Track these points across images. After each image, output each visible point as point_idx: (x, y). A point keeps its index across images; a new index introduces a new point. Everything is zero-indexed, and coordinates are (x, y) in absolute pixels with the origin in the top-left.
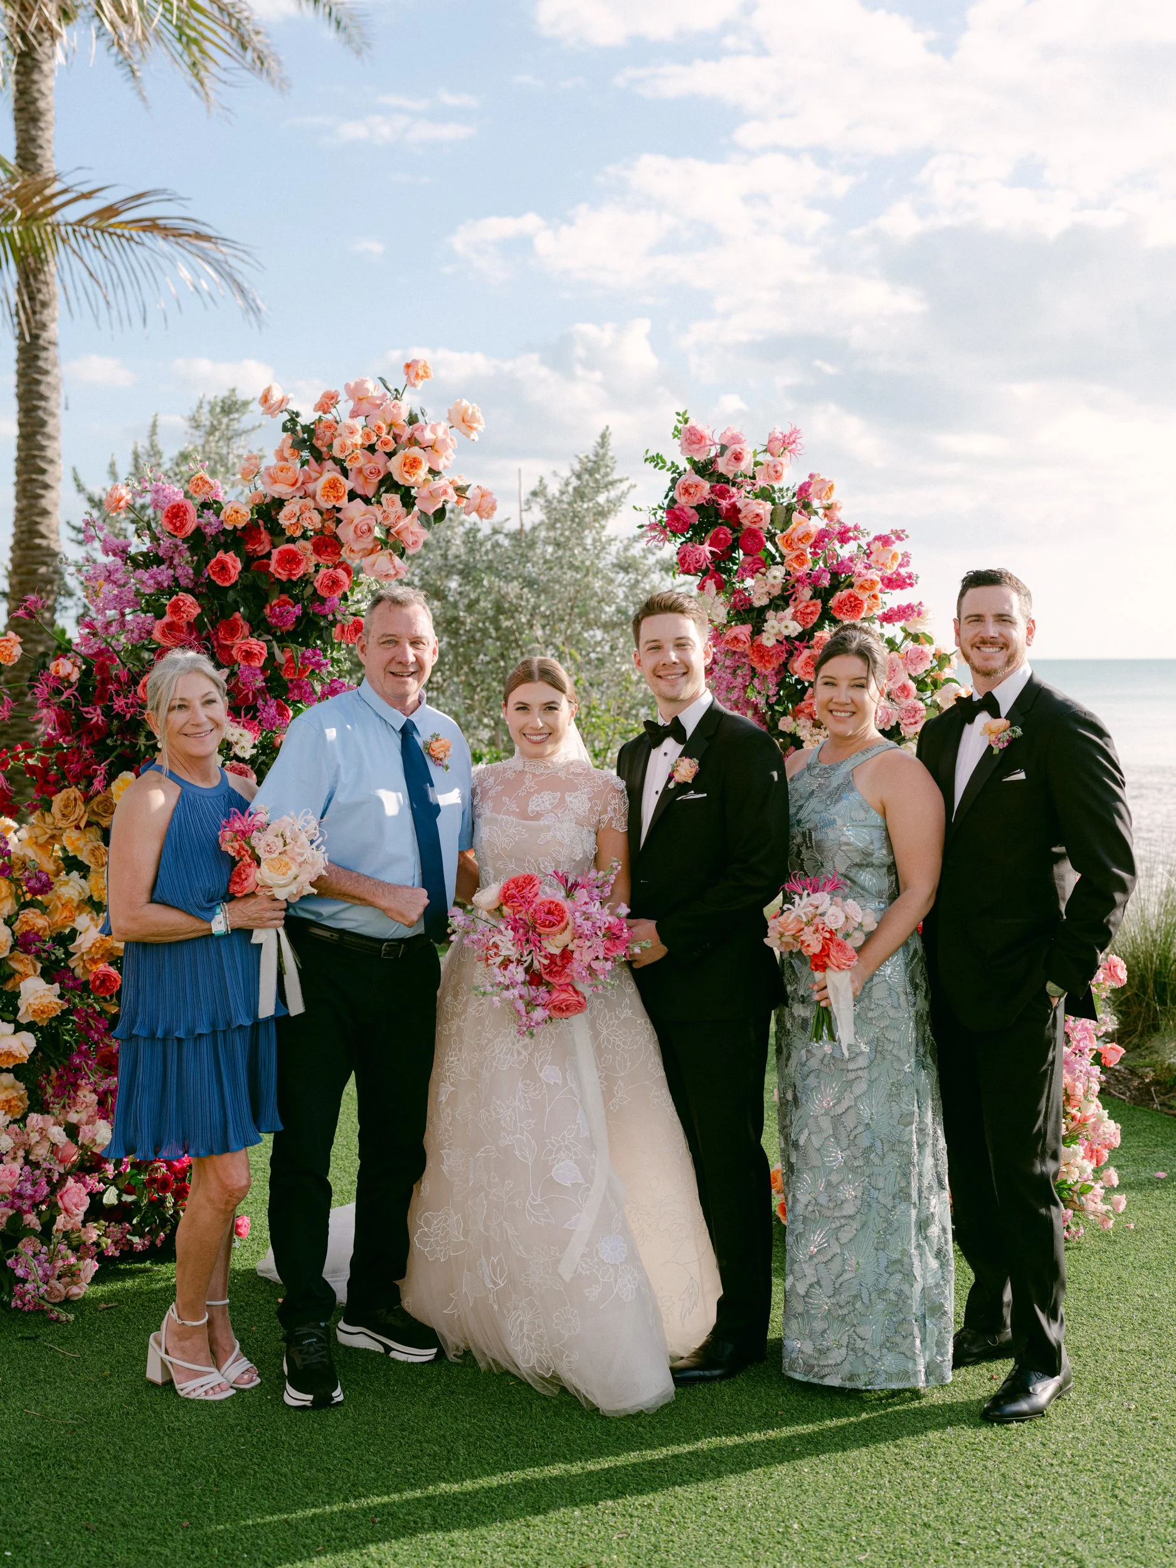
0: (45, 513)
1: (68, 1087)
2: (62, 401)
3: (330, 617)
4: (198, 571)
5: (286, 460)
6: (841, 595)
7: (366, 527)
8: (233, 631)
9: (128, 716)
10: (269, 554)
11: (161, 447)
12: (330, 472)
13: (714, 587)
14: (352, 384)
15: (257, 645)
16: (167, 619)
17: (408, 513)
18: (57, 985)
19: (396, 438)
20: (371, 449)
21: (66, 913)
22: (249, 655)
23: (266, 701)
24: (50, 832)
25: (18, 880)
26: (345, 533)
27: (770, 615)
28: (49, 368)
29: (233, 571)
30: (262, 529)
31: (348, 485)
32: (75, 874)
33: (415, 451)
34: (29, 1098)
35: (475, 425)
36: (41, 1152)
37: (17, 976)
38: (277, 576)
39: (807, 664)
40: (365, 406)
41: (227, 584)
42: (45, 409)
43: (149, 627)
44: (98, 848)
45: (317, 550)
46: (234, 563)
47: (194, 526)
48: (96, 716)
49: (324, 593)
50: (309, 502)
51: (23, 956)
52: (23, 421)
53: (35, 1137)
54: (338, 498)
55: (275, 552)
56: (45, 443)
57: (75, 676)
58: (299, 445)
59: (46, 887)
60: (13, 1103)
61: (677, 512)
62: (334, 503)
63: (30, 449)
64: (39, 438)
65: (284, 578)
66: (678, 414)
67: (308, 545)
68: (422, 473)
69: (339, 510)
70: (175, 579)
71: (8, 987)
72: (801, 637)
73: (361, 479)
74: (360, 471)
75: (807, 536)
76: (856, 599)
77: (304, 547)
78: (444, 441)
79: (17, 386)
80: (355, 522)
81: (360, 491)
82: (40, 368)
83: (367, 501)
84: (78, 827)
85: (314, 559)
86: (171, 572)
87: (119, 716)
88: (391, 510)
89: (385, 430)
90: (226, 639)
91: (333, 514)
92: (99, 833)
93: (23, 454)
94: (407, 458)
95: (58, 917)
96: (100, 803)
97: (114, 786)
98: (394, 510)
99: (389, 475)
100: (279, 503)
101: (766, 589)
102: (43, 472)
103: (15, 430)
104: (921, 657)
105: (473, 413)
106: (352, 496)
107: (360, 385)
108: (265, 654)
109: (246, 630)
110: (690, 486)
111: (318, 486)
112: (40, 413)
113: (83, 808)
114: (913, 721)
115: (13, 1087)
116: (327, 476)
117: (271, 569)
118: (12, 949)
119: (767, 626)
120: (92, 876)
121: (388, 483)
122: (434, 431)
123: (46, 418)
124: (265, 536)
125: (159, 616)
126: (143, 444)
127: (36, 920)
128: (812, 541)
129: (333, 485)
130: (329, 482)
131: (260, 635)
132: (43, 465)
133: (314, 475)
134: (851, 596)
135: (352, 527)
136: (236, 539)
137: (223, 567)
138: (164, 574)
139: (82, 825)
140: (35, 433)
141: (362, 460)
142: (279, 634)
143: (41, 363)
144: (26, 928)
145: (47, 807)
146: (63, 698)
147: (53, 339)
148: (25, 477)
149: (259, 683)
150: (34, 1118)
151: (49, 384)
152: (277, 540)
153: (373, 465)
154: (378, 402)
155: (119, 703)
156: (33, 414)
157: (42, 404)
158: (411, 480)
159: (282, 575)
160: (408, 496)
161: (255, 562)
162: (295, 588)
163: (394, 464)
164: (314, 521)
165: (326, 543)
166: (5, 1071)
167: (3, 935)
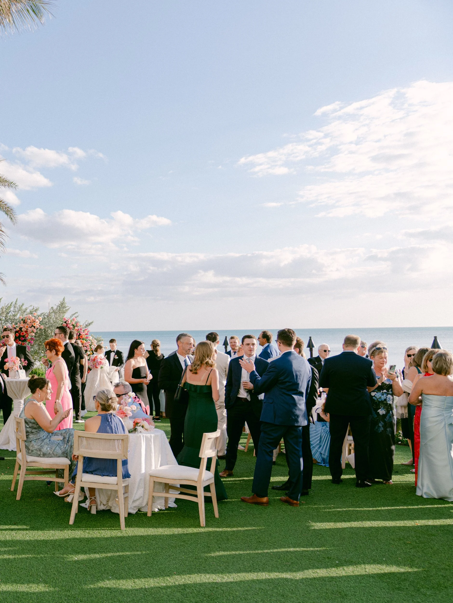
5: (22, 323)
6: (80, 336)
7: (30, 330)
17: (34, 329)
19: (33, 321)
20: (31, 322)
26: (28, 331)
30: (21, 331)
35: (41, 319)
49: (26, 337)
50: (25, 328)
68: (36, 325)
74: (30, 325)
76: (82, 336)
77: (24, 332)
78: (38, 321)
83: (30, 328)
85: (25, 334)
91: (27, 329)
100: (22, 328)
104: (89, 343)
111: (26, 326)
121: (32, 326)
129: (27, 326)
136: (18, 332)
137: (17, 335)
154: (31, 317)
158: (35, 326)
159: (22, 335)
160: (34, 327)
161: (20, 334)
162: (23, 336)
163: (33, 324)
164: (25, 330)
165: (26, 332)
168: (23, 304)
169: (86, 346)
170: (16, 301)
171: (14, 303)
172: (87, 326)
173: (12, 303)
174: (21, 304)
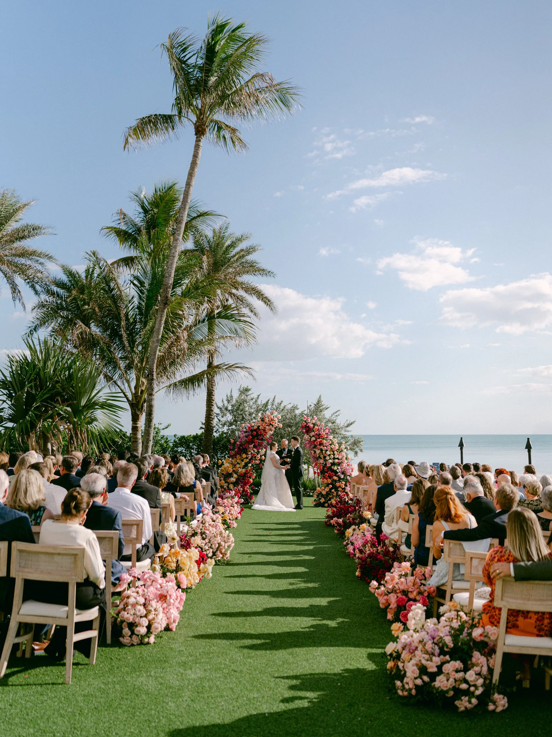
0: (212, 411)
1: (238, 485)
3: (264, 438)
4: (251, 433)
5: (260, 422)
8: (255, 439)
9: (244, 448)
11: (233, 395)
13: (307, 434)
19: (271, 420)
21: (238, 468)
22: (256, 442)
24: (236, 460)
25: (233, 465)
30: (258, 429)
32: (239, 464)
37: (233, 474)
41: (254, 435)
43: (246, 439)
44: (241, 462)
46: (255, 433)
47: (251, 429)
48: (241, 448)
49: (264, 435)
50: (263, 426)
54: (265, 426)
55: (259, 431)
57: (239, 444)
58: (262, 420)
59: (235, 465)
61: (302, 426)
65: (260, 434)
67: (262, 431)
80: (267, 428)
84: (239, 459)
86: (249, 433)
91: (265, 428)
92: (241, 460)
94: (272, 422)
96: (242, 457)
97: (243, 455)
100: (260, 426)
104: (330, 442)
106: (267, 425)
107: (268, 413)
108: (258, 442)
110: (304, 423)
113: (240, 457)
114: (329, 449)
121: (271, 424)
125: (248, 438)
126: (229, 395)
128: (317, 429)
129: (265, 424)
131: (257, 440)
132: (212, 401)
133: (263, 423)
134: (322, 435)
136: (255, 430)
140: (210, 394)
141: (268, 422)
142: (259, 440)
145: (236, 457)
148: (208, 403)
149: (257, 445)
154: (270, 415)
158: (273, 424)
160: (272, 426)
161: (257, 433)
164: (263, 428)
165: (264, 430)
166: (232, 483)
167: (232, 470)
168: (282, 402)
169: (326, 446)
170: (274, 398)
171: (271, 401)
172: (348, 426)
173: (268, 400)
174: (280, 402)
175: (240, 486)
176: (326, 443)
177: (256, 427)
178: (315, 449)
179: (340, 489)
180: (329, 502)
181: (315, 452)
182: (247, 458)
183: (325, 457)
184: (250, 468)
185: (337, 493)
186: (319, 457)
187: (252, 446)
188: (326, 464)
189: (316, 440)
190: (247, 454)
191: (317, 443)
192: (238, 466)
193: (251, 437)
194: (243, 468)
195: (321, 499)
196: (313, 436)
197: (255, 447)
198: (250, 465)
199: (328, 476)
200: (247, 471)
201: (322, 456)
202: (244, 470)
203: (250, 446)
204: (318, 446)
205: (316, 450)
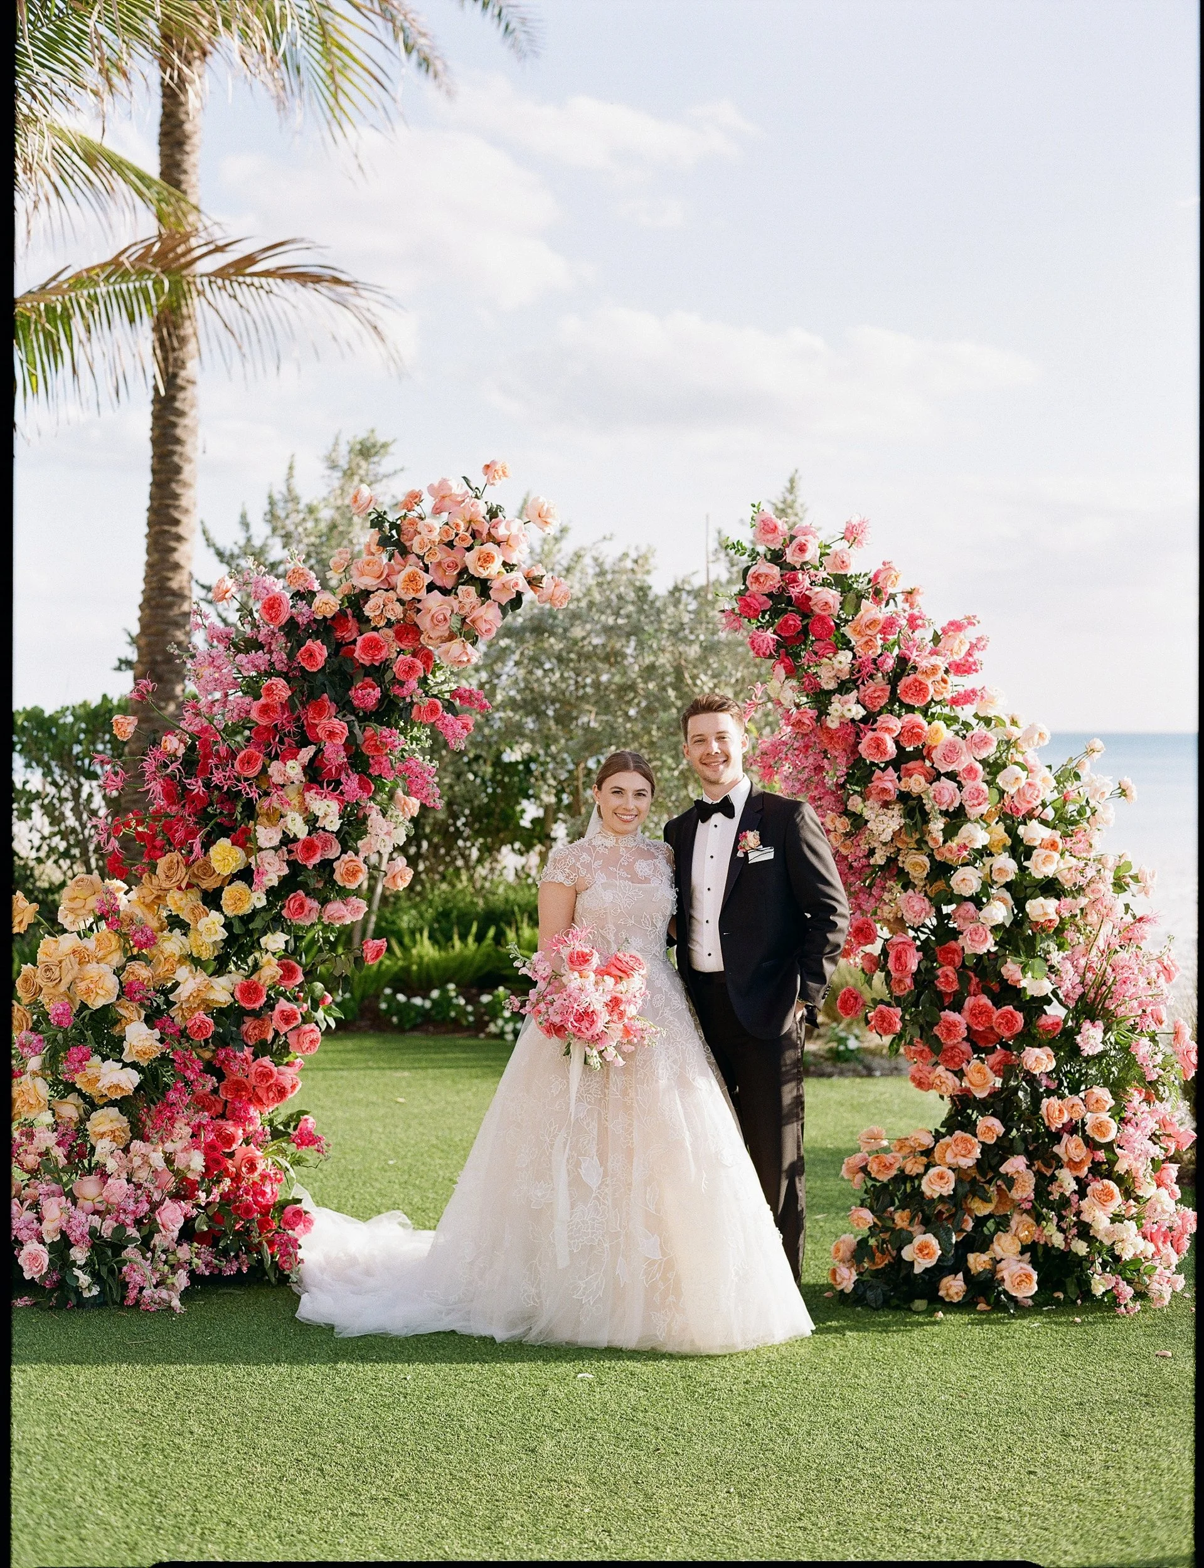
1: (165, 1121)
2: (199, 444)
3: (408, 700)
4: (291, 656)
5: (373, 554)
6: (908, 680)
7: (441, 617)
8: (320, 713)
9: (226, 787)
10: (355, 640)
12: (412, 567)
13: (783, 672)
14: (436, 484)
15: (339, 725)
16: (263, 701)
17: (483, 603)
18: (157, 1030)
19: (474, 535)
20: (450, 545)
21: (168, 966)
22: (332, 734)
23: (348, 775)
24: (156, 893)
25: (125, 934)
26: (424, 622)
27: (836, 698)
28: (187, 409)
29: (319, 658)
30: (350, 617)
31: (427, 579)
32: (177, 931)
33: (490, 547)
34: (131, 1130)
35: (549, 520)
36: (142, 1175)
37: (124, 1021)
38: (361, 661)
39: (869, 746)
40: (447, 502)
41: (315, 670)
42: (181, 454)
43: (248, 708)
44: (197, 907)
45: (399, 636)
46: (320, 650)
47: (287, 616)
48: (196, 786)
49: (402, 677)
50: (391, 594)
51: (128, 1004)
52: (157, 467)
53: (137, 1161)
54: (417, 591)
55: (359, 639)
56: (179, 491)
57: (181, 751)
58: (384, 542)
59: (151, 941)
60: (117, 1133)
61: (748, 599)
62: (414, 595)
63: (162, 498)
64: (174, 485)
65: (367, 664)
66: (754, 506)
67: (390, 632)
68: (495, 567)
69: (419, 601)
70: (271, 664)
71: (116, 1031)
72: (864, 720)
73: (440, 572)
74: (439, 564)
75: (873, 622)
76: (921, 683)
77: (387, 635)
78: (517, 536)
79: (152, 429)
80: (433, 612)
81: (439, 583)
82: (177, 409)
83: (445, 592)
84: (179, 888)
85: (395, 647)
86: (268, 656)
87: (218, 788)
88: (467, 601)
89: (462, 527)
90: (314, 718)
91: (412, 605)
92: (199, 894)
93: (156, 504)
94: (481, 553)
95: (161, 970)
96: (200, 866)
97: (213, 851)
98: (469, 601)
99: (465, 570)
100: (366, 594)
101: (833, 673)
102: (177, 522)
103: (148, 478)
104: (984, 742)
105: (548, 510)
106: (431, 587)
107: (444, 483)
108: (347, 734)
109: (333, 711)
110: (760, 575)
111: (399, 580)
112: (176, 459)
113: (184, 870)
114: (976, 802)
115: (117, 1120)
116: (409, 569)
117: (356, 655)
118: (119, 997)
119: (831, 709)
120: (191, 934)
121: (465, 577)
122: (508, 527)
123: (181, 463)
124: (352, 623)
125: (257, 697)
126: (280, 488)
127: (140, 971)
128: (880, 627)
129: (412, 579)
130: (409, 576)
131: (344, 716)
132: (177, 515)
133: (397, 568)
134: (916, 680)
135: (429, 617)
136: (325, 628)
137: (311, 655)
138: (260, 658)
139: (183, 886)
140: (170, 481)
141: (441, 555)
142: (361, 714)
143: (178, 404)
144: (132, 978)
145: (153, 869)
146: (169, 771)
147: (192, 378)
148: (157, 528)
149: (342, 758)
150: (137, 1145)
151: (185, 426)
152: (363, 627)
153: (451, 559)
154: (459, 499)
155: (217, 777)
156: (168, 460)
157: (178, 448)
158: (484, 574)
159: (365, 660)
160: (484, 588)
161: (339, 649)
162: (378, 672)
163: (470, 559)
164: (396, 612)
165: (407, 630)
166: (112, 1103)
167: (111, 984)
169: (952, 776)
175: (182, 1130)
176: (951, 752)
177: (327, 604)
178: (856, 804)
179: (1071, 1148)
180: (977, 1262)
181: (858, 822)
182: (246, 875)
183: (941, 870)
184: (270, 971)
185: (1044, 1183)
186: (893, 869)
187: (294, 769)
188: (945, 933)
189: (869, 719)
190: (245, 840)
191: (878, 745)
192: (173, 944)
193: (281, 689)
194: (220, 967)
195: (904, 1239)
196: (844, 687)
197: (315, 774)
198: (276, 941)
199: (972, 1038)
200: (250, 990)
201: (916, 864)
202: (222, 990)
203: (275, 768)
204: (888, 781)
205: (868, 810)
